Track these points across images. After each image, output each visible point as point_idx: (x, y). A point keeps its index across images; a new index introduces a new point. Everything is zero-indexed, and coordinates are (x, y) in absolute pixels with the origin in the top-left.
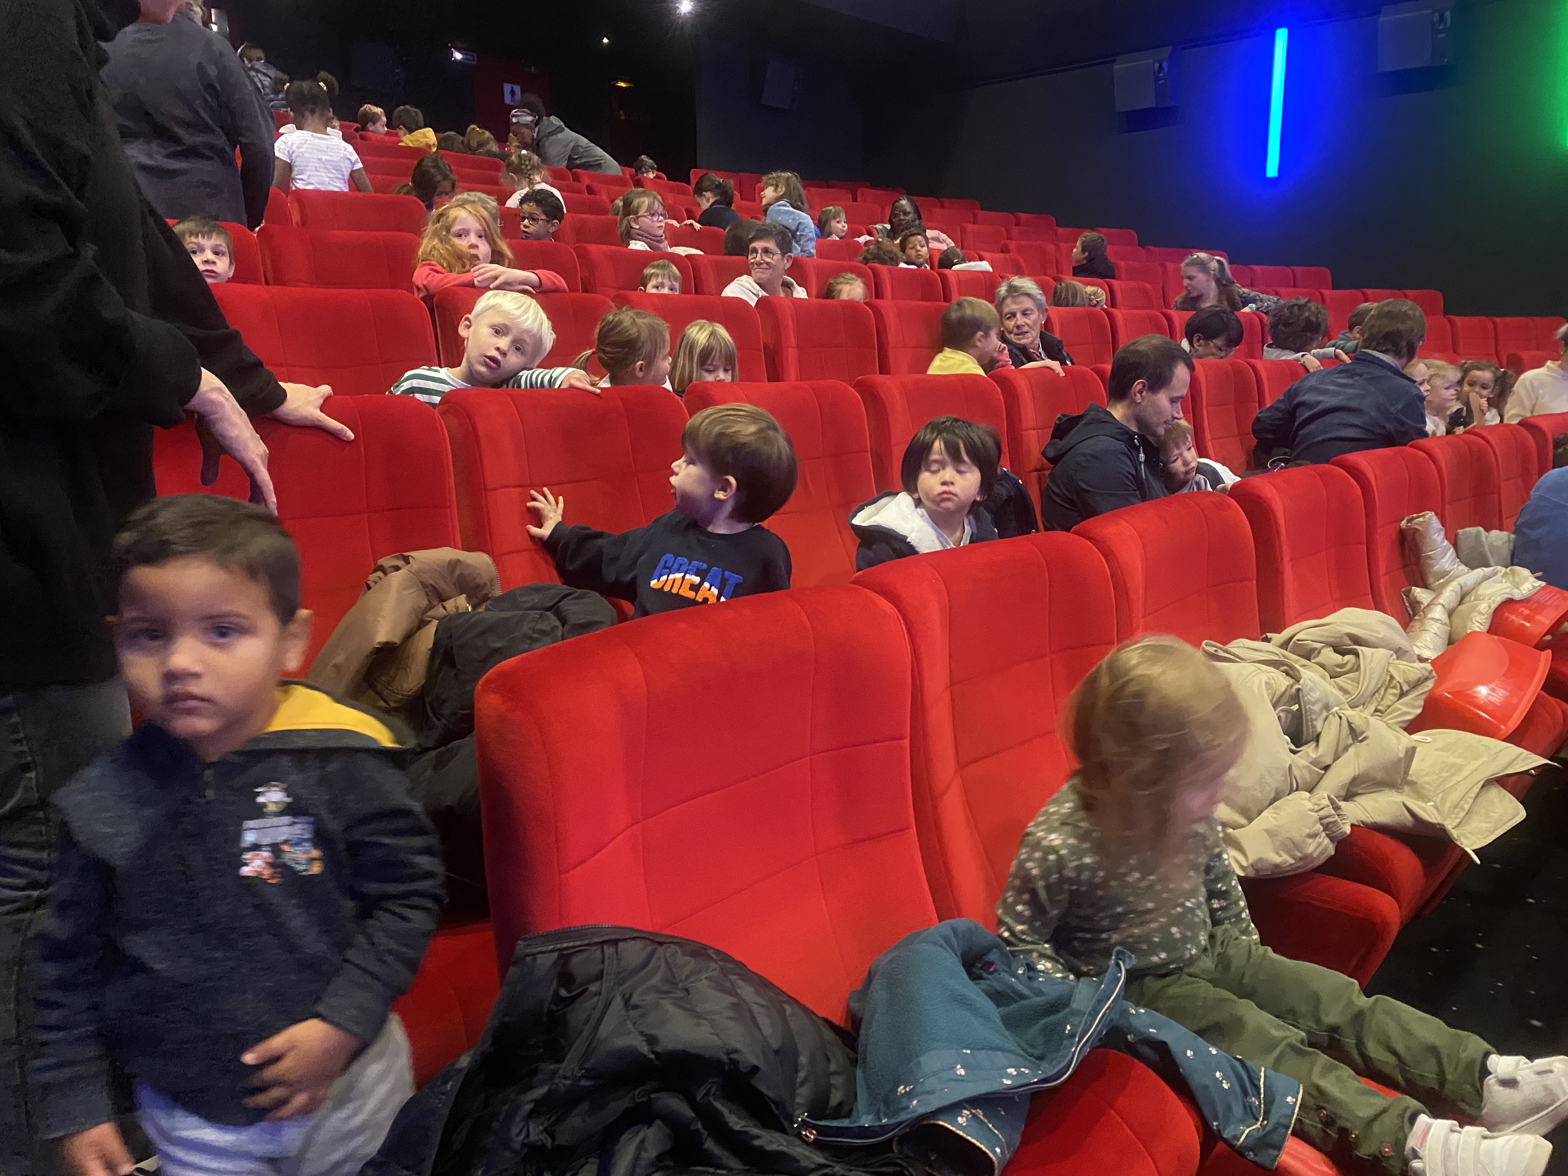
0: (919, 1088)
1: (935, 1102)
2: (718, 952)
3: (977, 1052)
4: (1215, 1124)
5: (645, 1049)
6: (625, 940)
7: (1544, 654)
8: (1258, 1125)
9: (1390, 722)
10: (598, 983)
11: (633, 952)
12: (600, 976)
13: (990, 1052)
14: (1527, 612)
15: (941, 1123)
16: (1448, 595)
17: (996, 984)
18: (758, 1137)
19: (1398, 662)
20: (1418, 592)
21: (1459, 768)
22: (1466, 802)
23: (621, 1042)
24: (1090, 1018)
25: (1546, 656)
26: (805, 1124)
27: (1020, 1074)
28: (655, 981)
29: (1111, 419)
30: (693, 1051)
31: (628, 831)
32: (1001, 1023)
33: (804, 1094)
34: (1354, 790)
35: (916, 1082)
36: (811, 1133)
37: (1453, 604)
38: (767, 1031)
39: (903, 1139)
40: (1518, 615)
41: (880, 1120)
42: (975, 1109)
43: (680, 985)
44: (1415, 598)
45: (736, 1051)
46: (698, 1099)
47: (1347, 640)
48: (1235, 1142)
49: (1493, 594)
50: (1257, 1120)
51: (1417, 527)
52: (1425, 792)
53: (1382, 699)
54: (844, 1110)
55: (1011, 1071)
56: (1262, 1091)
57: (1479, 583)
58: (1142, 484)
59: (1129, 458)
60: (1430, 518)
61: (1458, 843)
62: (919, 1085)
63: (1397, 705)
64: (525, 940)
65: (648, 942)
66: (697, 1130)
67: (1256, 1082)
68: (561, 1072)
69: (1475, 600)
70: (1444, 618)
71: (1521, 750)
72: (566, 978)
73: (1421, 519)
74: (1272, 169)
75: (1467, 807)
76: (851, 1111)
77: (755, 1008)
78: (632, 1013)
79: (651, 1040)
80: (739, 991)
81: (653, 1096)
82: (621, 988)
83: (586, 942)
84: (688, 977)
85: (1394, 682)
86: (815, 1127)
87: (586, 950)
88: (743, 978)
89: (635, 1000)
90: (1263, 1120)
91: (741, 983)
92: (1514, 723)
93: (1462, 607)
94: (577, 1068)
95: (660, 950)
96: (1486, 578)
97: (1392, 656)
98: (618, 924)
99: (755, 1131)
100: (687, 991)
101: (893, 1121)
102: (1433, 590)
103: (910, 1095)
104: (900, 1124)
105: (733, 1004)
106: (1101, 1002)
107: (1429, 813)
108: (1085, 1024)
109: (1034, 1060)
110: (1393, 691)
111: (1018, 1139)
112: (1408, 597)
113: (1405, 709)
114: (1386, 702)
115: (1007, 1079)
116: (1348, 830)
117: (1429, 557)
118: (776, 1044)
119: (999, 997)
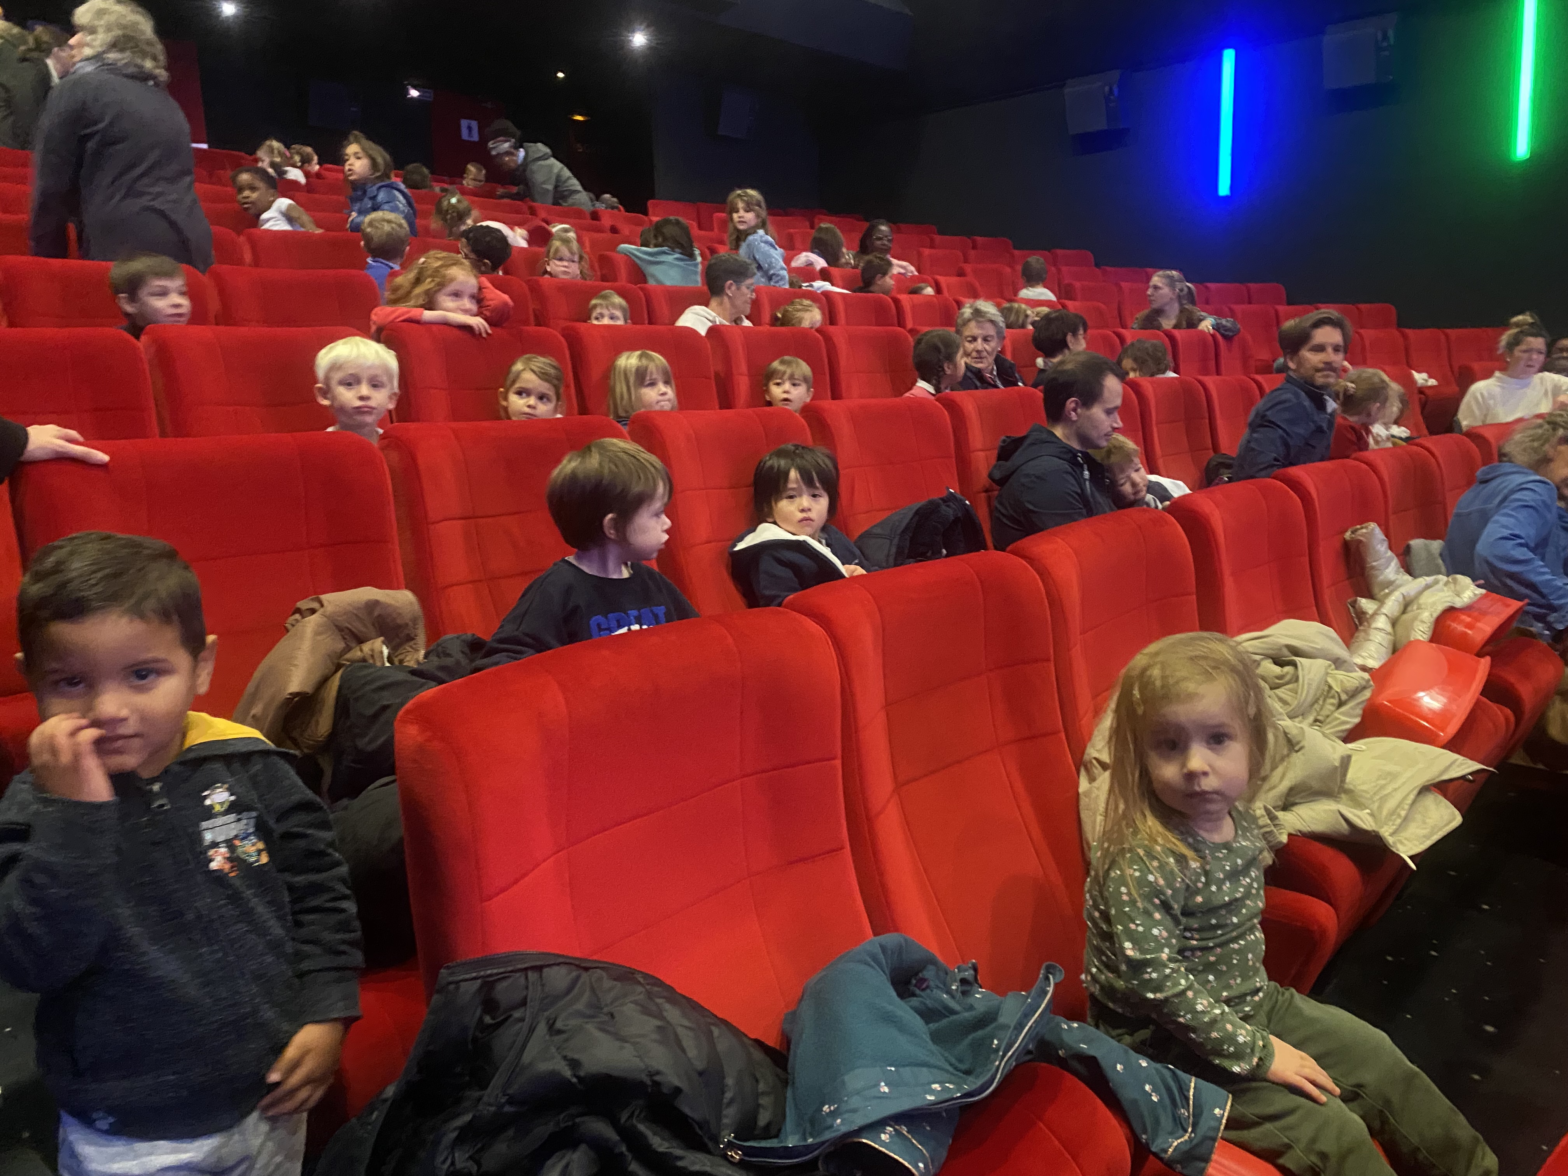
0: (844, 1107)
1: (859, 1121)
2: (646, 976)
3: (901, 1070)
4: (1144, 1136)
5: (567, 1073)
6: (549, 966)
7: (1482, 660)
8: (1186, 1137)
9: (1327, 732)
10: (522, 1010)
11: (558, 977)
12: (524, 1003)
13: (916, 1069)
14: (1468, 620)
15: (864, 1141)
16: (1392, 605)
17: (928, 1002)
18: (681, 1158)
19: (1336, 672)
20: (1365, 604)
21: (1393, 776)
22: (1403, 809)
23: (544, 1067)
24: (1016, 1032)
25: (1486, 662)
26: (730, 1145)
27: (945, 1089)
28: (580, 1006)
29: (1054, 439)
30: (615, 1073)
31: (552, 859)
32: (928, 1039)
33: (730, 1115)
34: (1292, 799)
35: (840, 1101)
36: (737, 1154)
37: (1396, 614)
38: (692, 1053)
39: (829, 1157)
40: (1461, 622)
41: (805, 1140)
42: (899, 1125)
43: (605, 1010)
44: (1361, 608)
45: (658, 1073)
46: (623, 1120)
47: (1286, 652)
48: (1163, 1155)
49: (1434, 603)
50: (1186, 1131)
51: (1361, 538)
52: (1363, 800)
53: (1321, 709)
54: (773, 1130)
55: (936, 1086)
56: (1191, 1102)
57: (1420, 593)
58: (1088, 501)
59: (1073, 476)
60: (1373, 530)
61: (1394, 850)
62: (843, 1104)
63: (1336, 715)
64: (448, 968)
65: (573, 968)
66: (622, 1154)
67: (1186, 1093)
68: (485, 1099)
69: (1418, 609)
70: (1389, 628)
71: (1456, 756)
72: (490, 1005)
73: (1364, 531)
74: (1224, 188)
75: (1403, 813)
76: (779, 1130)
77: (680, 1030)
78: (556, 1038)
79: (574, 1064)
80: (665, 1014)
81: (578, 1120)
82: (546, 1014)
83: (510, 969)
84: (612, 1003)
85: (1333, 692)
86: (740, 1148)
87: (508, 977)
88: (669, 1000)
89: (559, 1025)
90: (1192, 1132)
91: (667, 1006)
92: (1452, 729)
93: (1405, 617)
94: (500, 1095)
95: (585, 976)
96: (1428, 587)
97: (1330, 666)
98: (542, 951)
99: (678, 1152)
100: (612, 1015)
101: (818, 1140)
102: (1379, 600)
103: (833, 1114)
104: (823, 1143)
105: (659, 1027)
106: (1027, 1016)
107: (1364, 820)
108: (1010, 1037)
109: (961, 1075)
110: (1332, 701)
111: (944, 1154)
112: (1353, 607)
113: (1344, 718)
114: (1325, 712)
115: (931, 1095)
116: (1284, 839)
117: (1373, 568)
118: (700, 1065)
119: (928, 1015)
